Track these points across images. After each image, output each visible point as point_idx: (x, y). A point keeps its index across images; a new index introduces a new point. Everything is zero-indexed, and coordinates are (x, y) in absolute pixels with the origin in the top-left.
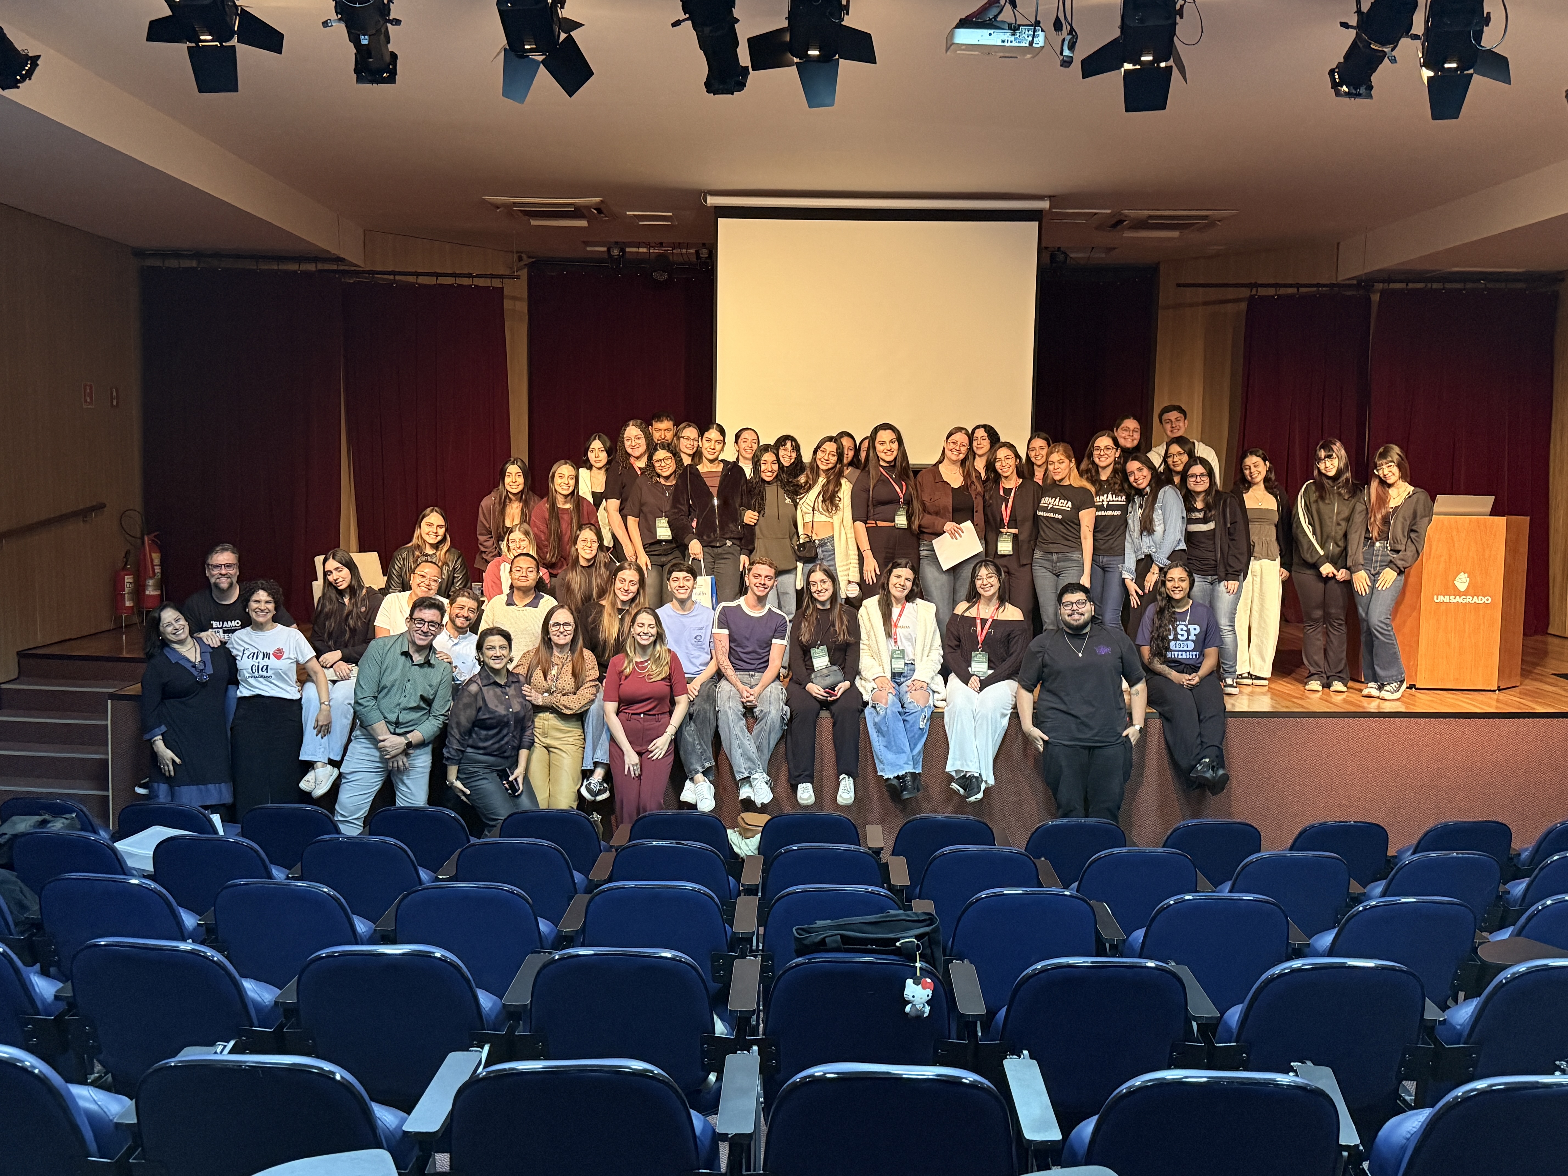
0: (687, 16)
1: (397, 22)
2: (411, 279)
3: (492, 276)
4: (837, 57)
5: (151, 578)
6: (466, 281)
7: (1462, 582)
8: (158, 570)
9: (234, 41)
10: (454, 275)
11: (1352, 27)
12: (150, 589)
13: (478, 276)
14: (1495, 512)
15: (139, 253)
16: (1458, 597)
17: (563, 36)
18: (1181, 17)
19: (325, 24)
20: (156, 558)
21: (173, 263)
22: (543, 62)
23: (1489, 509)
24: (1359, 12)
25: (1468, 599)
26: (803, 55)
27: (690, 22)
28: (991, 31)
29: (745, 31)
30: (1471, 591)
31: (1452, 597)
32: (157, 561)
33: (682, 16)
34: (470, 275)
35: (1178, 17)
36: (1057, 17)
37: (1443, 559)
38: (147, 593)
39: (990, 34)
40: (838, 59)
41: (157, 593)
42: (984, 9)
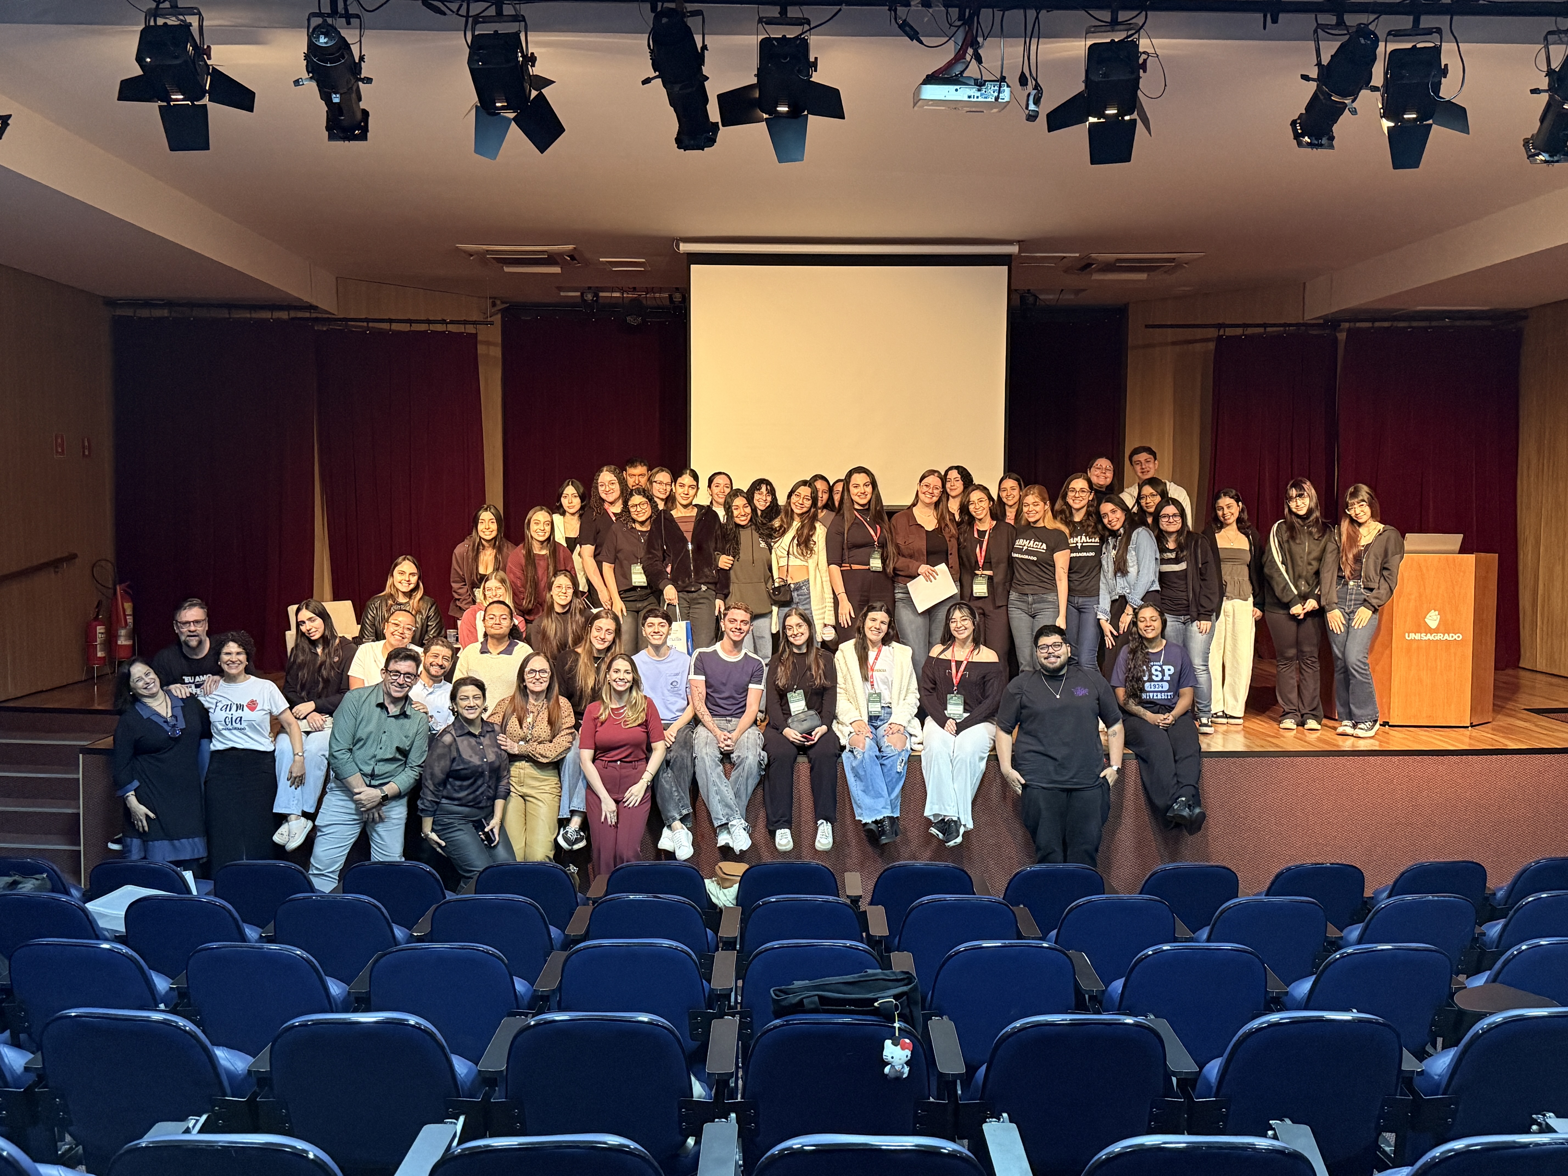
0: (657, 73)
1: (369, 80)
2: (385, 326)
3: (465, 322)
4: (806, 113)
5: (123, 628)
6: (439, 328)
7: (1433, 619)
8: (130, 619)
9: (206, 100)
10: (429, 322)
11: (1313, 80)
12: (122, 639)
13: (452, 322)
14: (1463, 550)
15: (111, 303)
16: (1429, 635)
17: (534, 93)
18: (1145, 71)
19: (297, 83)
20: (128, 607)
21: (144, 313)
22: (514, 119)
23: (1457, 547)
24: (1319, 64)
25: (1439, 637)
26: (772, 111)
27: (660, 80)
28: (958, 87)
29: (714, 88)
30: (1442, 628)
31: (1423, 635)
32: (129, 611)
33: (652, 74)
34: (443, 322)
35: (1141, 71)
36: (1022, 72)
37: (1413, 597)
38: (119, 643)
39: (956, 90)
40: (807, 115)
41: (129, 643)
42: (950, 65)
